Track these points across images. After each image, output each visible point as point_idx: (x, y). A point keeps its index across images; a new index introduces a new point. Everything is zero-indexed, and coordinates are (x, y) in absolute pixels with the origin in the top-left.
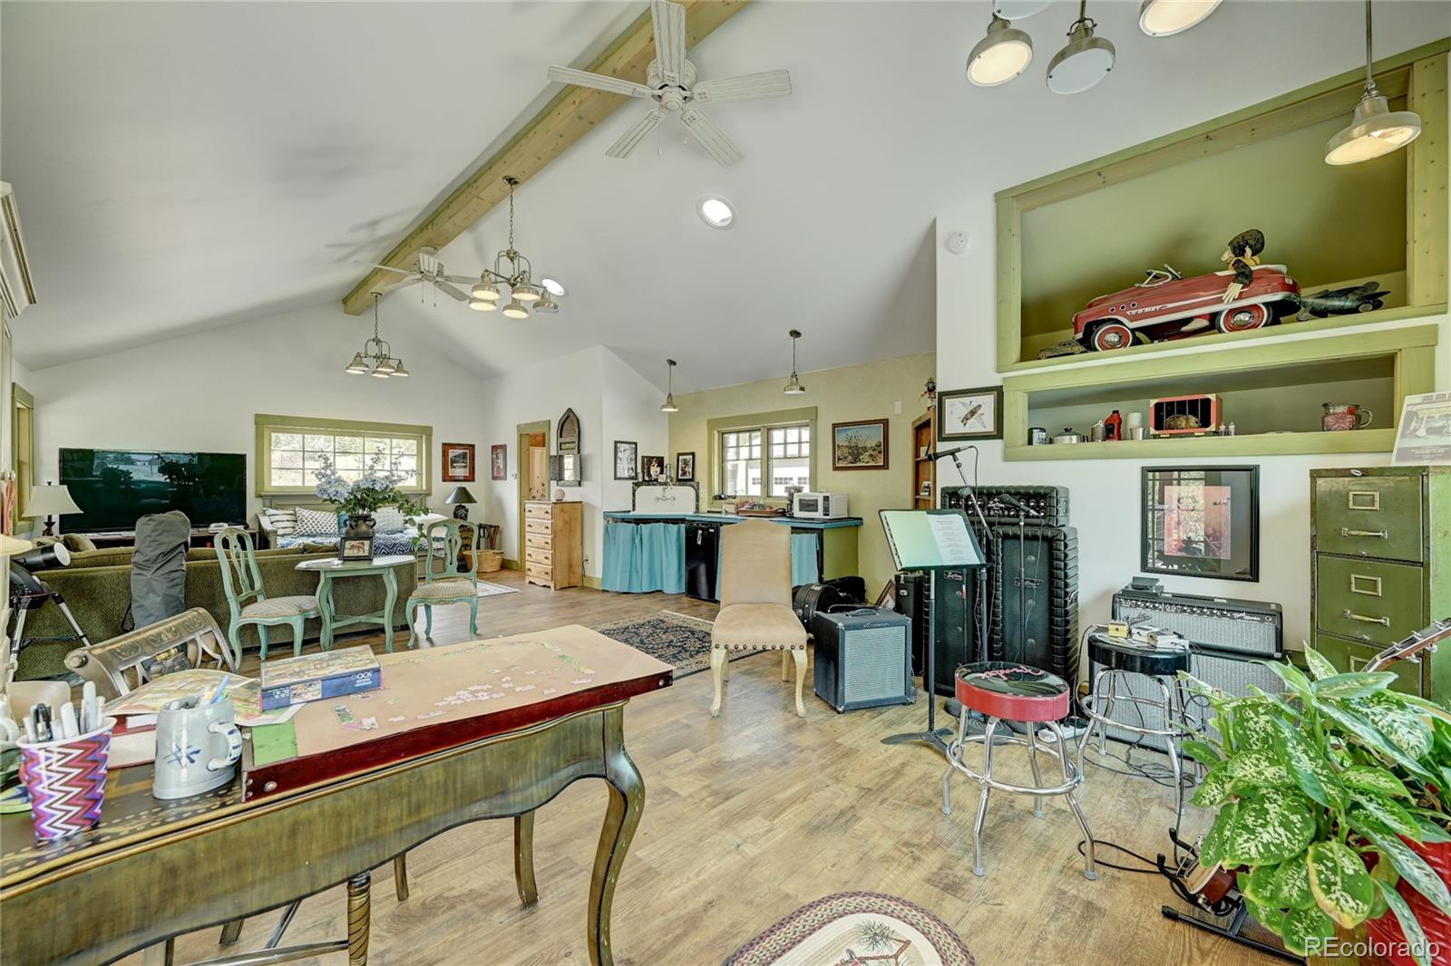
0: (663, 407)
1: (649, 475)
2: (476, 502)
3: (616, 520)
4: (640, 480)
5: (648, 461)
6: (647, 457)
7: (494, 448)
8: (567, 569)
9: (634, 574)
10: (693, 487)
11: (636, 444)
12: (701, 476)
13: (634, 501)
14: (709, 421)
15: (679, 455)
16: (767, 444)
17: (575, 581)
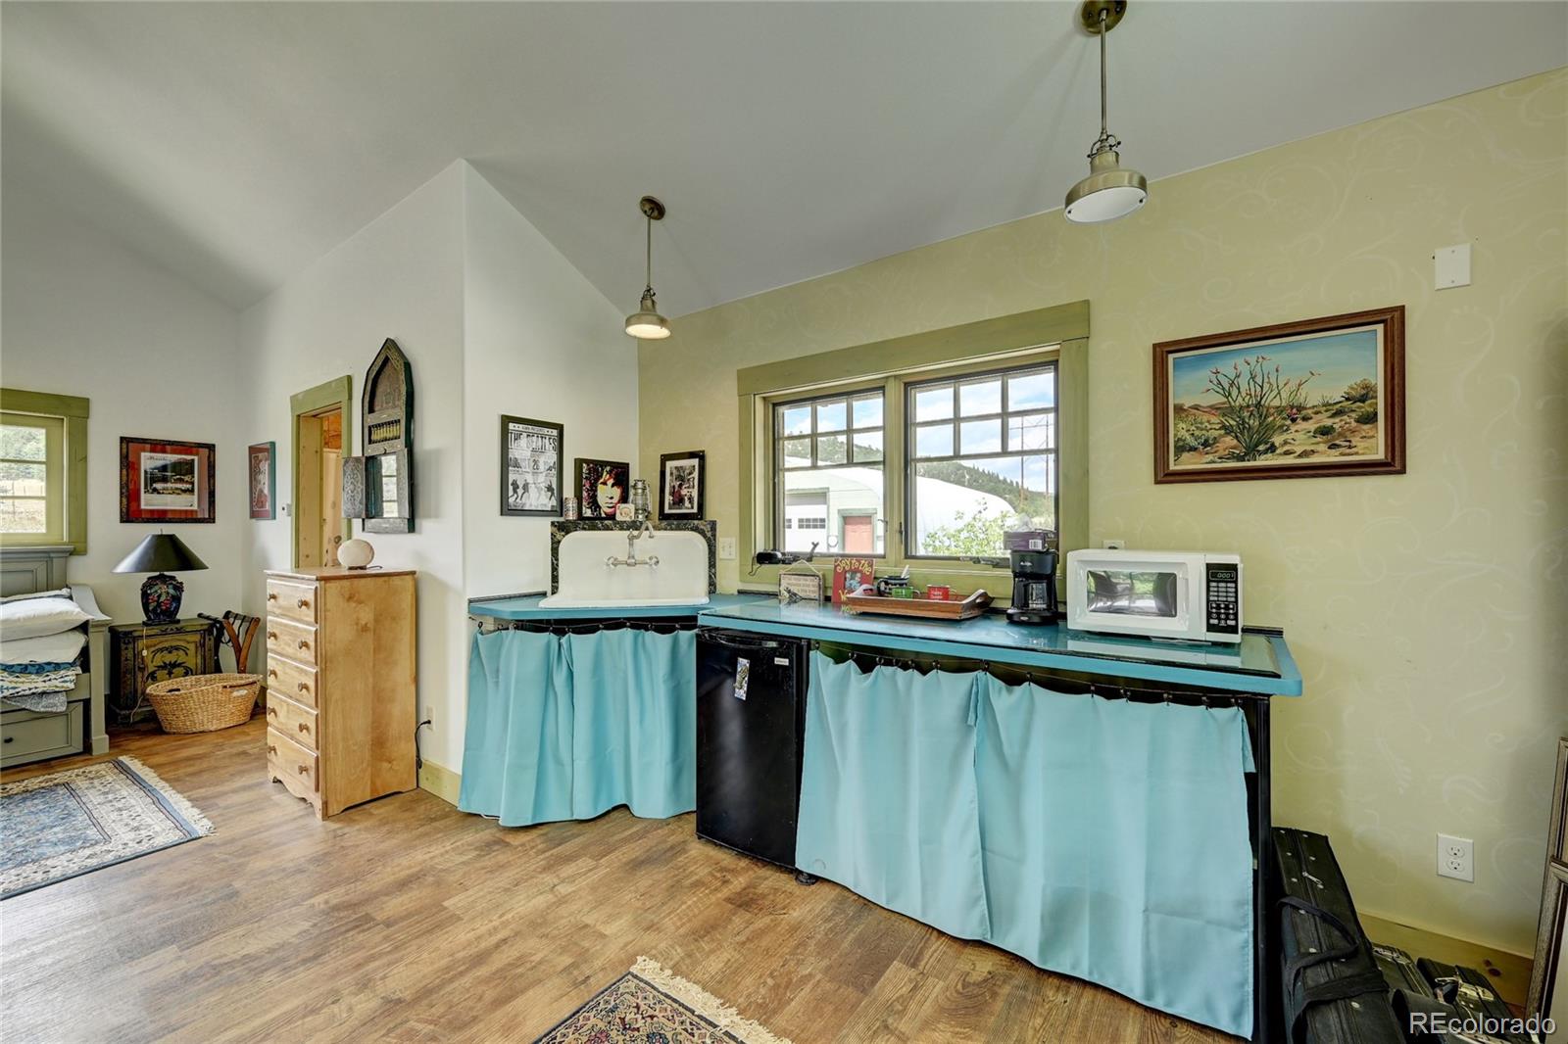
0: (629, 322)
1: (594, 504)
2: (207, 568)
3: (502, 626)
4: (571, 516)
5: (591, 472)
6: (588, 462)
7: (254, 451)
8: (367, 754)
9: (550, 765)
10: (702, 533)
11: (560, 428)
12: (722, 506)
13: (555, 569)
14: (742, 376)
15: (665, 458)
16: (903, 426)
17: (396, 775)
